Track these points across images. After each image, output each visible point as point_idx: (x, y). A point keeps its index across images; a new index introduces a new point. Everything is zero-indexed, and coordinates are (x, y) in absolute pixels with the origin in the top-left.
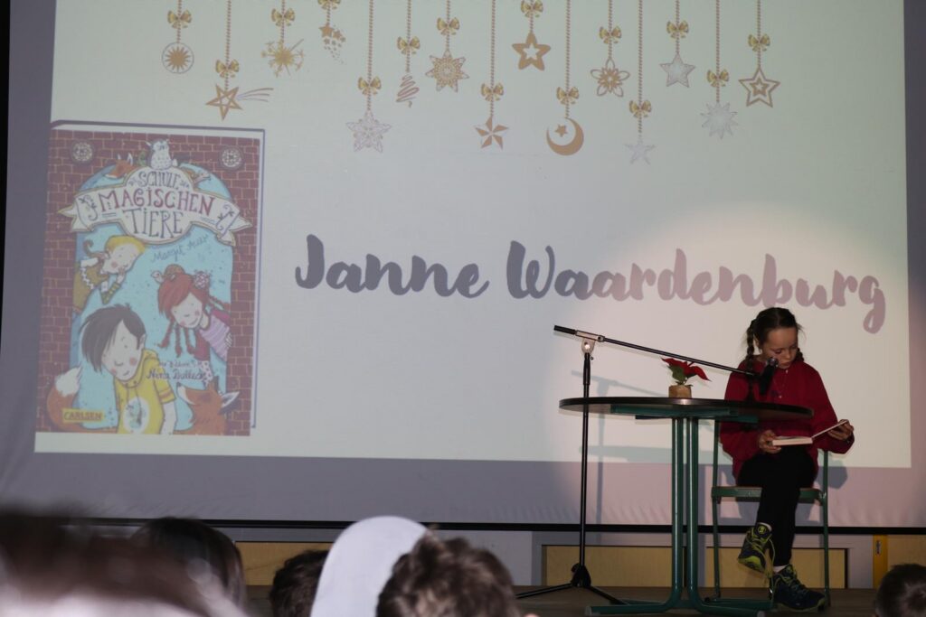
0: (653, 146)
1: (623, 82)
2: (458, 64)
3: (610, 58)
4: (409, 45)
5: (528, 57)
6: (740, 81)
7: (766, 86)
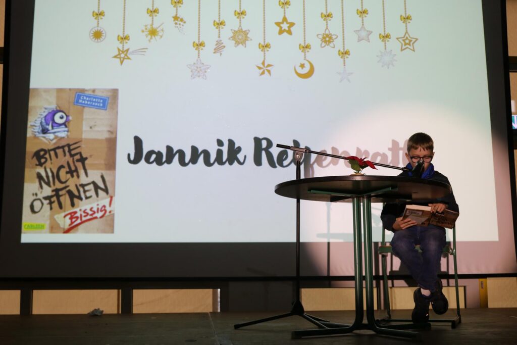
0: (352, 73)
1: (334, 40)
2: (246, 33)
3: (327, 28)
4: (220, 24)
5: (283, 29)
6: (397, 39)
7: (411, 41)
